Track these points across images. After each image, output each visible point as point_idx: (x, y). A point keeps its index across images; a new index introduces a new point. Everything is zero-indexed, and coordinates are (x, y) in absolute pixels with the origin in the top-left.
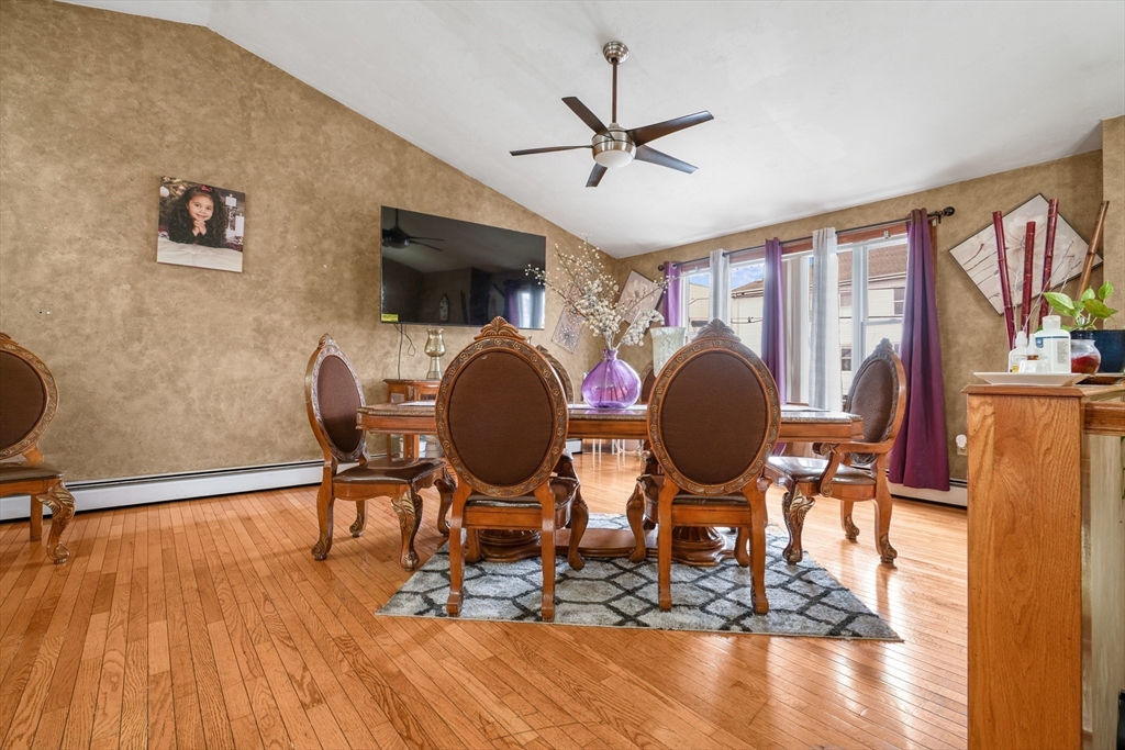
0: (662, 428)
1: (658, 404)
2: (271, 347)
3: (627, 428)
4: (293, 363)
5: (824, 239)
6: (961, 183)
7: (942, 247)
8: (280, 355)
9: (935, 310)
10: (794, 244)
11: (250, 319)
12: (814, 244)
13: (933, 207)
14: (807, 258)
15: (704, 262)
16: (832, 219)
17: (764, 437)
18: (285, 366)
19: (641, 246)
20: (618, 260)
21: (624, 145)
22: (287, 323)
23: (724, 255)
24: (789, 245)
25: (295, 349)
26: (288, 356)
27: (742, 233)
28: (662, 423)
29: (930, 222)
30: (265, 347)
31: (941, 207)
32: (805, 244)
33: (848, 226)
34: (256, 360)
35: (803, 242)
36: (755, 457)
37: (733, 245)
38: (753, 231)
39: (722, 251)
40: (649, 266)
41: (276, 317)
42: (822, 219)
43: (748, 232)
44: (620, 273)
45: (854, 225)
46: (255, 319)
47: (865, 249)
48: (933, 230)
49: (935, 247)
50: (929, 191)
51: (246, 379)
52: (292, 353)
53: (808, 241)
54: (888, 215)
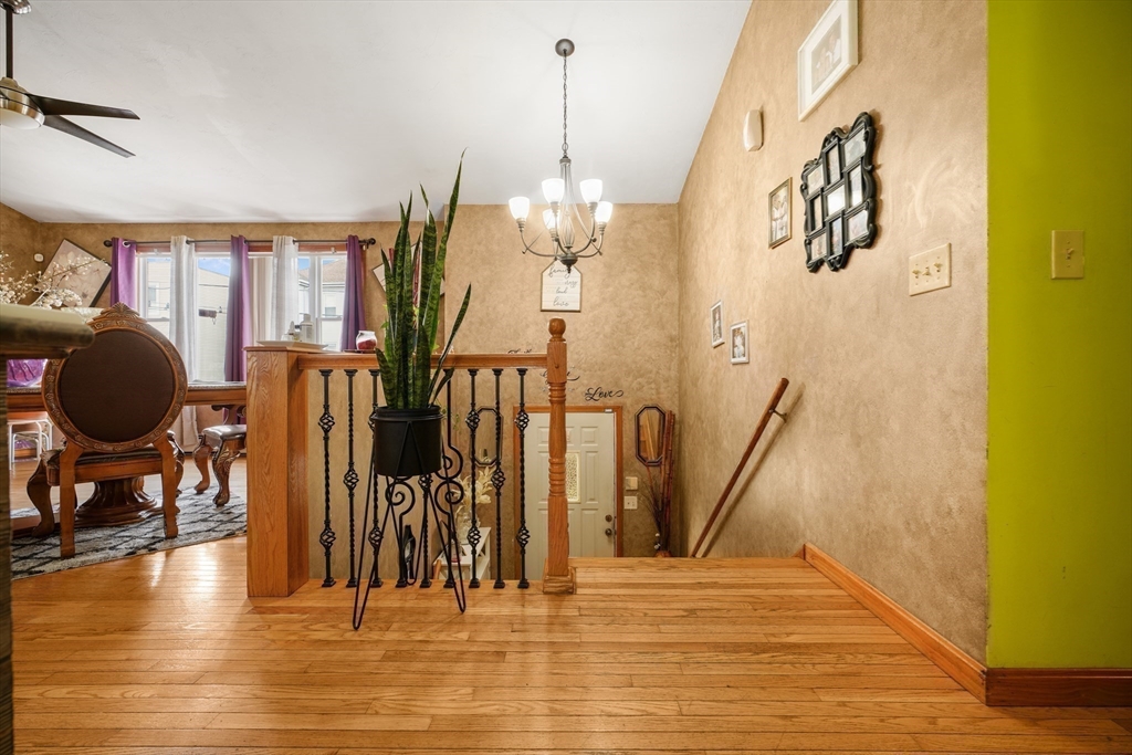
0: (60, 396)
1: (55, 375)
3: (20, 401)
5: (282, 245)
6: (381, 223)
7: (369, 267)
9: (363, 311)
10: (260, 244)
12: (274, 248)
13: (364, 235)
14: (270, 259)
15: (164, 246)
16: (292, 229)
17: (172, 398)
19: (79, 214)
20: (42, 224)
21: (25, 109)
23: (188, 242)
24: (255, 244)
27: (208, 224)
28: (60, 391)
29: (361, 247)
31: (368, 237)
32: (266, 246)
33: (305, 238)
35: (264, 244)
36: (164, 415)
37: (200, 234)
38: (220, 224)
39: (185, 238)
40: (90, 239)
42: (284, 227)
43: (215, 224)
44: (45, 240)
45: (312, 237)
47: (319, 259)
48: (363, 253)
49: (365, 266)
50: (361, 223)
53: (268, 244)
54: (334, 235)
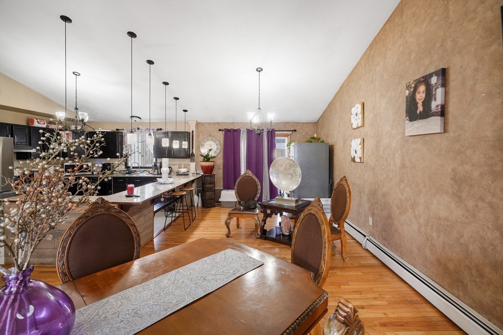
2: (464, 195)
4: (481, 215)
8: (471, 204)
11: (450, 169)
18: (474, 216)
22: (476, 174)
25: (483, 201)
26: (477, 206)
30: (459, 194)
34: (453, 205)
41: (467, 167)
46: (454, 170)
51: (447, 219)
52: (480, 204)
